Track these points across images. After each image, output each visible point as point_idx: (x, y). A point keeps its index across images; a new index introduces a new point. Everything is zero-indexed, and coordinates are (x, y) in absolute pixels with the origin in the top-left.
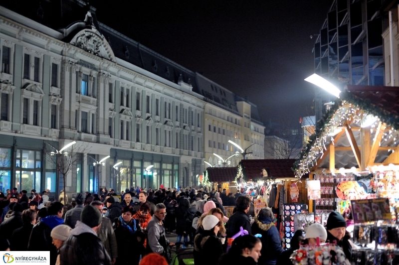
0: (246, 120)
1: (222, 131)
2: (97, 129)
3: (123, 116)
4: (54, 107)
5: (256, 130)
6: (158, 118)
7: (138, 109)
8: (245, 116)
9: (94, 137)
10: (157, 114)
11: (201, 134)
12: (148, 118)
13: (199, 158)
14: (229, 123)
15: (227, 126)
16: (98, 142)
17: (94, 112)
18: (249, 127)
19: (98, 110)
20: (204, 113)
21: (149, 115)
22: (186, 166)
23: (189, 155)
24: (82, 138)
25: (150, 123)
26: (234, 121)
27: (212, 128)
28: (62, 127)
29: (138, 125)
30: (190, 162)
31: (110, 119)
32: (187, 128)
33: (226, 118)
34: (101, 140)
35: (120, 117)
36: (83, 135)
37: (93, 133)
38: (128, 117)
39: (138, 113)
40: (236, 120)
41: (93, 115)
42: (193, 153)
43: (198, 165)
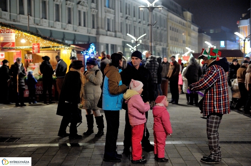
0: (189, 23)
1: (176, 30)
2: (115, 29)
3: (127, 21)
4: (93, 15)
5: (194, 30)
6: (144, 22)
7: (134, 16)
8: (189, 21)
9: (113, 34)
10: (144, 20)
11: (166, 32)
12: (140, 22)
13: (165, 47)
14: (180, 25)
15: (179, 27)
16: (116, 36)
17: (113, 18)
18: (190, 28)
19: (115, 17)
20: (167, 19)
21: (140, 20)
22: (159, 52)
23: (160, 45)
24: (108, 34)
25: (141, 25)
26: (183, 24)
27: (172, 28)
28: (98, 28)
29: (135, 26)
30: (161, 50)
31: (121, 23)
32: (159, 28)
33: (179, 22)
34: (117, 36)
35: (126, 21)
36: (109, 32)
37: (113, 32)
38: (130, 21)
39: (135, 19)
40: (184, 23)
41: (112, 20)
42: (162, 43)
43: (165, 51)
